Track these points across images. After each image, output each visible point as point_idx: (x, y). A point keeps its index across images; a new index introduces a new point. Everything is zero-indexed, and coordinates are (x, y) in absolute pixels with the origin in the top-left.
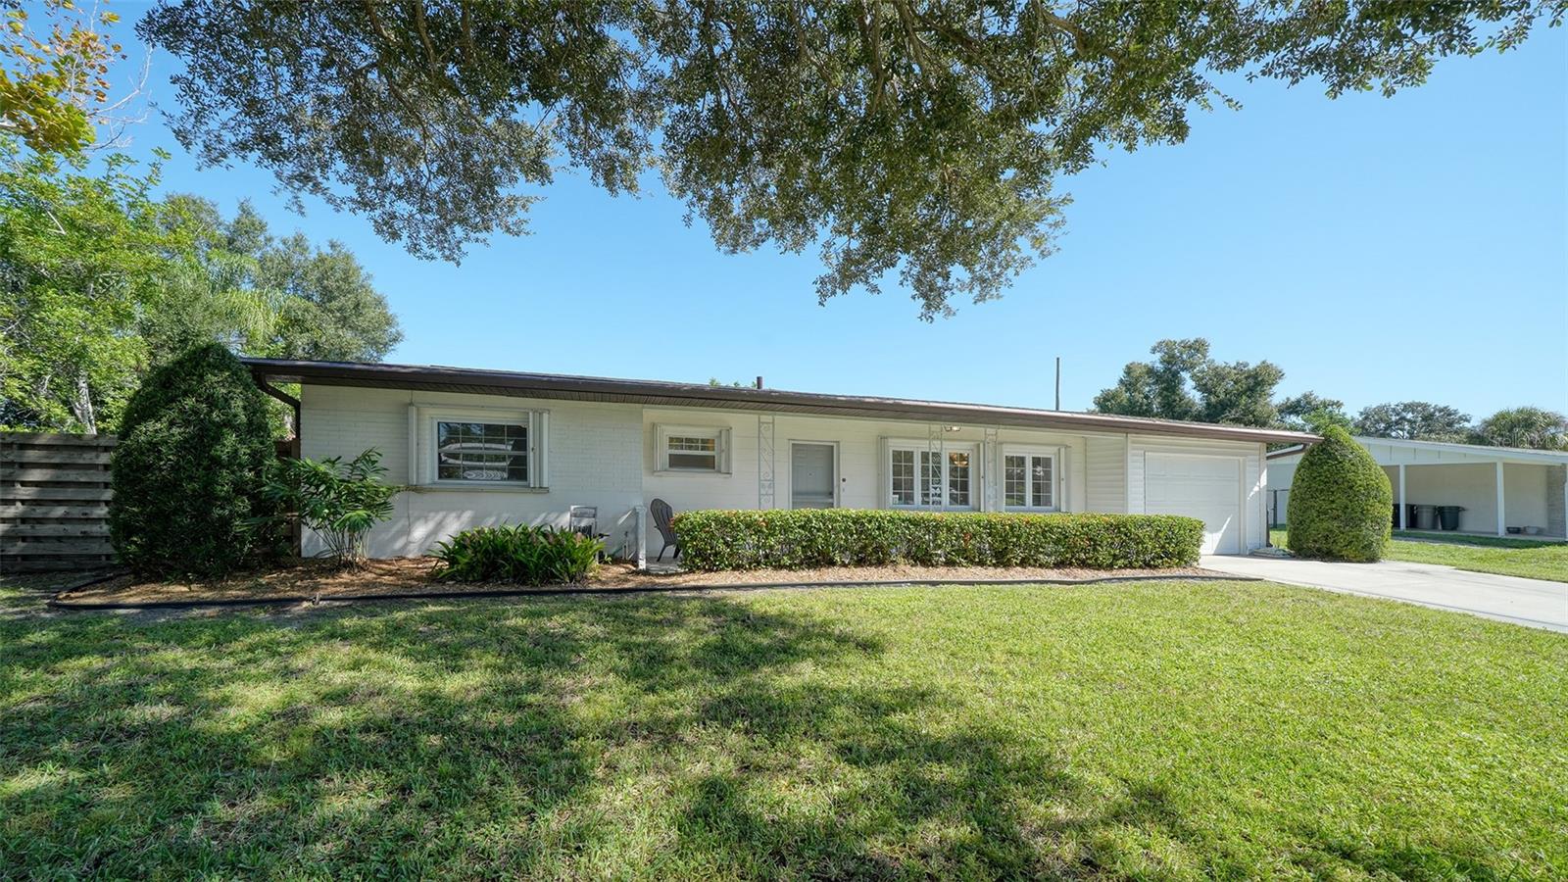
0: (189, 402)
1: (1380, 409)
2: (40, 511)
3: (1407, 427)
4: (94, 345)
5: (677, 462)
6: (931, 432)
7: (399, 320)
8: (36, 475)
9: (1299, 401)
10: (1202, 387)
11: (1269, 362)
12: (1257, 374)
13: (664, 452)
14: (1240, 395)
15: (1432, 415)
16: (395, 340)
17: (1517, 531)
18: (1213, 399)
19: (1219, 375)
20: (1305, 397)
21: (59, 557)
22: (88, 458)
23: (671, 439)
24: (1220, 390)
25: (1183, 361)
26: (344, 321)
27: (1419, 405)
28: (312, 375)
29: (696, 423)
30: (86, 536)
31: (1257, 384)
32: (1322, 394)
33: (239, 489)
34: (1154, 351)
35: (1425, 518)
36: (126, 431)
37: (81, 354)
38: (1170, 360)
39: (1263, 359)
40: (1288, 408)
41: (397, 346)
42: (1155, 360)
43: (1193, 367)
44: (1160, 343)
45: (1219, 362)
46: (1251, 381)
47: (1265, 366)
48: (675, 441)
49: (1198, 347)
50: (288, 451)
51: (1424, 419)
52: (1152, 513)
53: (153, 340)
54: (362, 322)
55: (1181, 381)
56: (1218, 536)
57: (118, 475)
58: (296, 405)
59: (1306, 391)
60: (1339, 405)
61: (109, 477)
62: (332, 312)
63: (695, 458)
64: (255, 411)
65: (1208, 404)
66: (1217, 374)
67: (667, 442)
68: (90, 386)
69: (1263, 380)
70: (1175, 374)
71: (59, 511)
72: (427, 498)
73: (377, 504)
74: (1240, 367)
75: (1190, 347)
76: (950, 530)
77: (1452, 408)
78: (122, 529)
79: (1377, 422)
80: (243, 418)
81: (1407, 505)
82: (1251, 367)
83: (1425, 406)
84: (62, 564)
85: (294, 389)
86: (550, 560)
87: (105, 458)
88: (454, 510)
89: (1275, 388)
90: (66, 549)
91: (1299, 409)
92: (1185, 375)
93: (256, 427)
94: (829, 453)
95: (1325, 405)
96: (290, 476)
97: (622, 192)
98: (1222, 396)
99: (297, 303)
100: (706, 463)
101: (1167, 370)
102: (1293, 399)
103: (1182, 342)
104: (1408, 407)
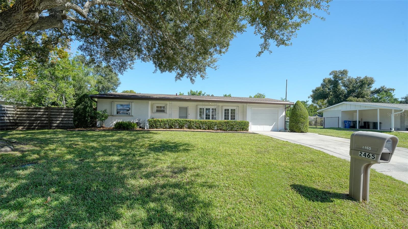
0: (83, 103)
2: (64, 119)
4: (67, 90)
5: (158, 111)
6: (202, 104)
7: (120, 79)
8: (63, 114)
9: (379, 89)
10: (345, 85)
12: (363, 80)
13: (155, 109)
14: (358, 88)
16: (120, 84)
18: (348, 89)
19: (350, 81)
20: (382, 88)
21: (65, 126)
22: (69, 111)
23: (157, 107)
24: (351, 86)
25: (339, 77)
26: (109, 81)
28: (98, 98)
29: (161, 104)
30: (69, 123)
33: (89, 115)
34: (330, 74)
36: (75, 107)
37: (64, 92)
38: (335, 77)
39: (366, 76)
40: (376, 91)
41: (120, 85)
42: (331, 77)
43: (342, 79)
44: (332, 72)
45: (351, 77)
46: (361, 83)
47: (367, 78)
48: (158, 107)
49: (344, 73)
50: (95, 109)
53: (75, 88)
54: (112, 81)
55: (339, 84)
56: (272, 127)
57: (74, 114)
58: (97, 102)
59: (383, 85)
61: (73, 114)
62: (106, 79)
63: (161, 110)
64: (91, 104)
65: (347, 91)
67: (156, 107)
68: (65, 98)
69: (365, 83)
70: (337, 82)
71: (66, 119)
72: (115, 117)
73: (106, 117)
75: (342, 73)
76: (193, 122)
78: (75, 121)
80: (89, 105)
84: (65, 127)
85: (96, 100)
86: (128, 126)
87: (72, 111)
88: (119, 119)
90: (66, 125)
91: (379, 92)
92: (340, 81)
93: (91, 106)
94: (186, 109)
96: (96, 113)
97: (147, 62)
98: (351, 88)
99: (100, 77)
100: (163, 111)
101: (335, 80)
103: (339, 71)
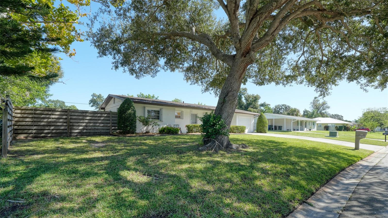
1: (279, 105)
3: (283, 110)
10: (247, 100)
11: (258, 94)
12: (256, 97)
14: (253, 102)
15: (287, 107)
17: (288, 130)
18: (248, 102)
20: (264, 103)
24: (249, 100)
25: (242, 93)
27: (285, 105)
30: (95, 129)
31: (256, 99)
32: (267, 103)
35: (277, 128)
40: (261, 105)
43: (244, 94)
45: (249, 94)
46: (255, 99)
47: (257, 95)
51: (286, 108)
52: (240, 125)
55: (242, 98)
56: (248, 130)
59: (264, 102)
60: (270, 105)
65: (247, 103)
66: (249, 97)
70: (241, 96)
71: (91, 124)
74: (253, 95)
75: (244, 89)
77: (290, 106)
79: (278, 108)
81: (275, 126)
82: (255, 95)
83: (286, 105)
89: (259, 100)
91: (263, 105)
92: (243, 96)
95: (268, 105)
98: (250, 102)
101: (239, 94)
102: (262, 103)
104: (283, 105)
